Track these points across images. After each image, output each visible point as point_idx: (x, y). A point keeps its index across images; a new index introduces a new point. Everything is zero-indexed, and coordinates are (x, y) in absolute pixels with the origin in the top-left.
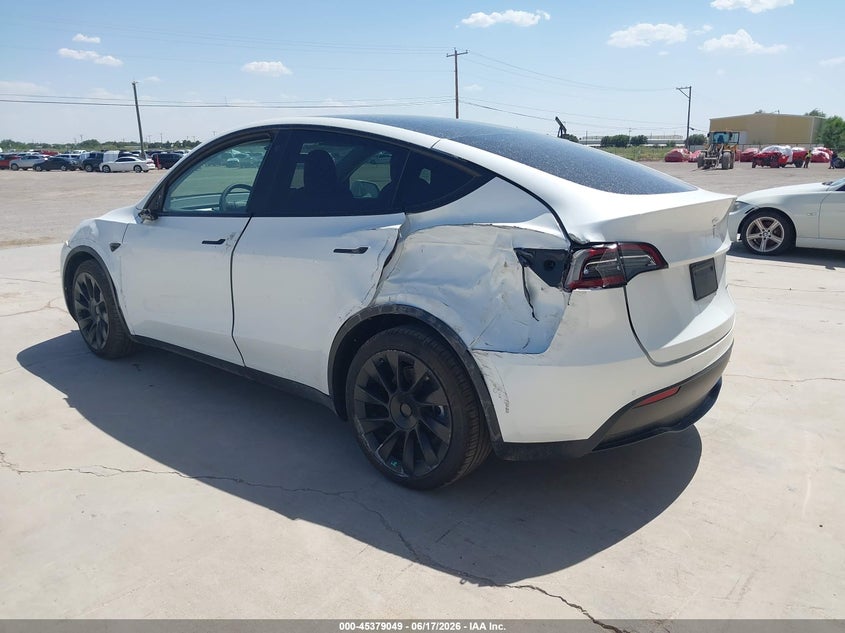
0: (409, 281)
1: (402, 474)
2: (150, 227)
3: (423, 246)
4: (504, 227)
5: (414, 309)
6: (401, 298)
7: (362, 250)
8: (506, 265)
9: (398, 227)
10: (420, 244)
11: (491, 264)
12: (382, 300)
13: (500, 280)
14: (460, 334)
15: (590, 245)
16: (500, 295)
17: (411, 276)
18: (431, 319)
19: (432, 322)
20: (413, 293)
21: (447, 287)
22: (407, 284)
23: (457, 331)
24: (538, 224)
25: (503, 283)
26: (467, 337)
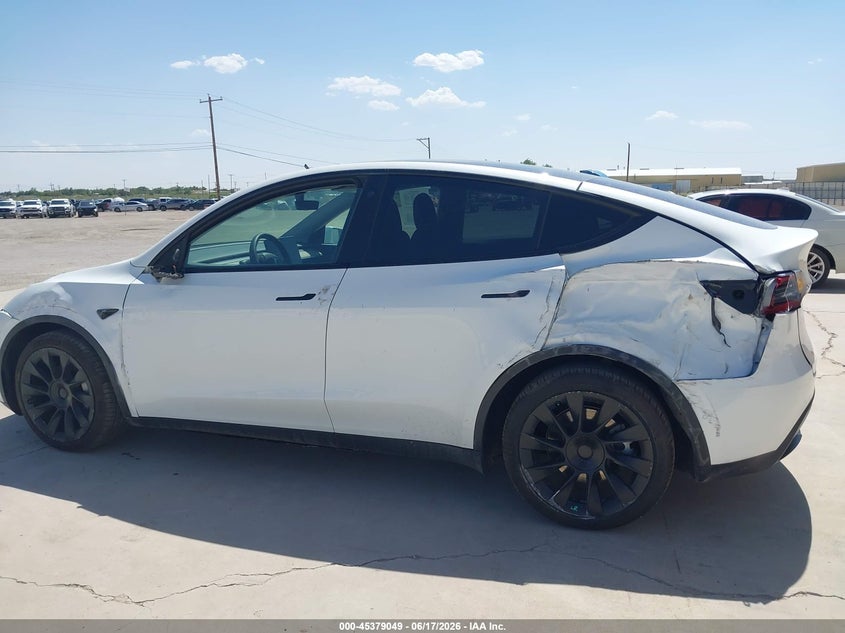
0: (583, 320)
1: (587, 517)
2: (172, 287)
3: (588, 285)
4: (688, 262)
5: (599, 348)
6: (579, 338)
7: (523, 294)
8: (690, 297)
9: (563, 267)
10: (585, 283)
11: (670, 297)
12: (555, 341)
13: (682, 311)
14: (659, 367)
15: (775, 274)
16: (685, 326)
17: (581, 315)
18: (622, 356)
19: (625, 360)
20: (592, 332)
21: (627, 323)
22: (581, 323)
23: (656, 365)
24: (715, 257)
25: (685, 315)
26: (668, 368)
